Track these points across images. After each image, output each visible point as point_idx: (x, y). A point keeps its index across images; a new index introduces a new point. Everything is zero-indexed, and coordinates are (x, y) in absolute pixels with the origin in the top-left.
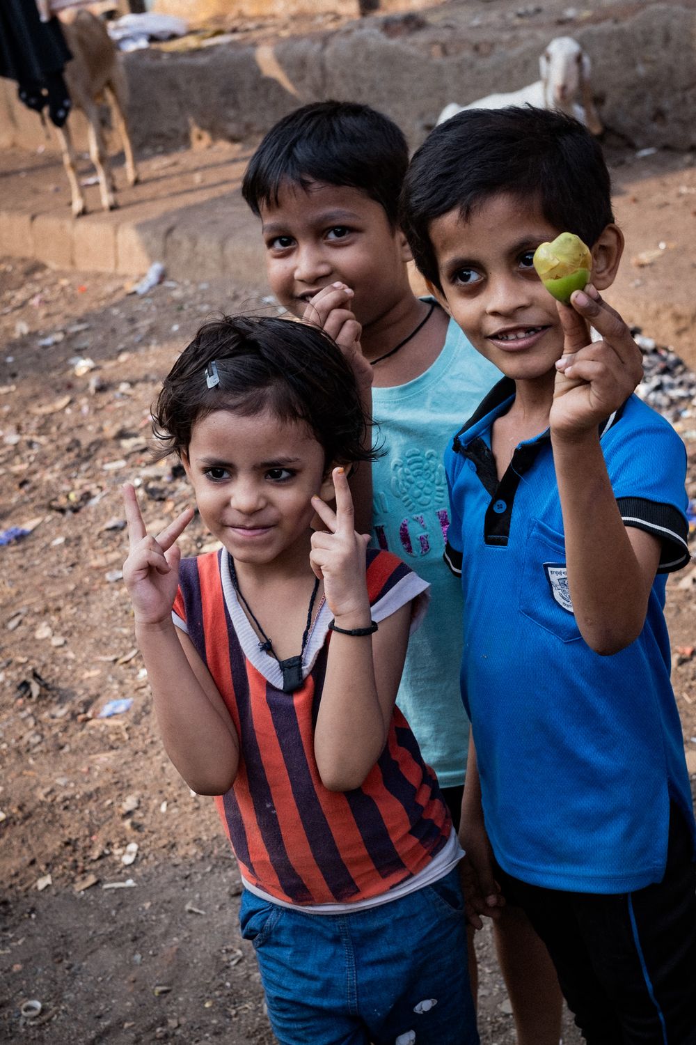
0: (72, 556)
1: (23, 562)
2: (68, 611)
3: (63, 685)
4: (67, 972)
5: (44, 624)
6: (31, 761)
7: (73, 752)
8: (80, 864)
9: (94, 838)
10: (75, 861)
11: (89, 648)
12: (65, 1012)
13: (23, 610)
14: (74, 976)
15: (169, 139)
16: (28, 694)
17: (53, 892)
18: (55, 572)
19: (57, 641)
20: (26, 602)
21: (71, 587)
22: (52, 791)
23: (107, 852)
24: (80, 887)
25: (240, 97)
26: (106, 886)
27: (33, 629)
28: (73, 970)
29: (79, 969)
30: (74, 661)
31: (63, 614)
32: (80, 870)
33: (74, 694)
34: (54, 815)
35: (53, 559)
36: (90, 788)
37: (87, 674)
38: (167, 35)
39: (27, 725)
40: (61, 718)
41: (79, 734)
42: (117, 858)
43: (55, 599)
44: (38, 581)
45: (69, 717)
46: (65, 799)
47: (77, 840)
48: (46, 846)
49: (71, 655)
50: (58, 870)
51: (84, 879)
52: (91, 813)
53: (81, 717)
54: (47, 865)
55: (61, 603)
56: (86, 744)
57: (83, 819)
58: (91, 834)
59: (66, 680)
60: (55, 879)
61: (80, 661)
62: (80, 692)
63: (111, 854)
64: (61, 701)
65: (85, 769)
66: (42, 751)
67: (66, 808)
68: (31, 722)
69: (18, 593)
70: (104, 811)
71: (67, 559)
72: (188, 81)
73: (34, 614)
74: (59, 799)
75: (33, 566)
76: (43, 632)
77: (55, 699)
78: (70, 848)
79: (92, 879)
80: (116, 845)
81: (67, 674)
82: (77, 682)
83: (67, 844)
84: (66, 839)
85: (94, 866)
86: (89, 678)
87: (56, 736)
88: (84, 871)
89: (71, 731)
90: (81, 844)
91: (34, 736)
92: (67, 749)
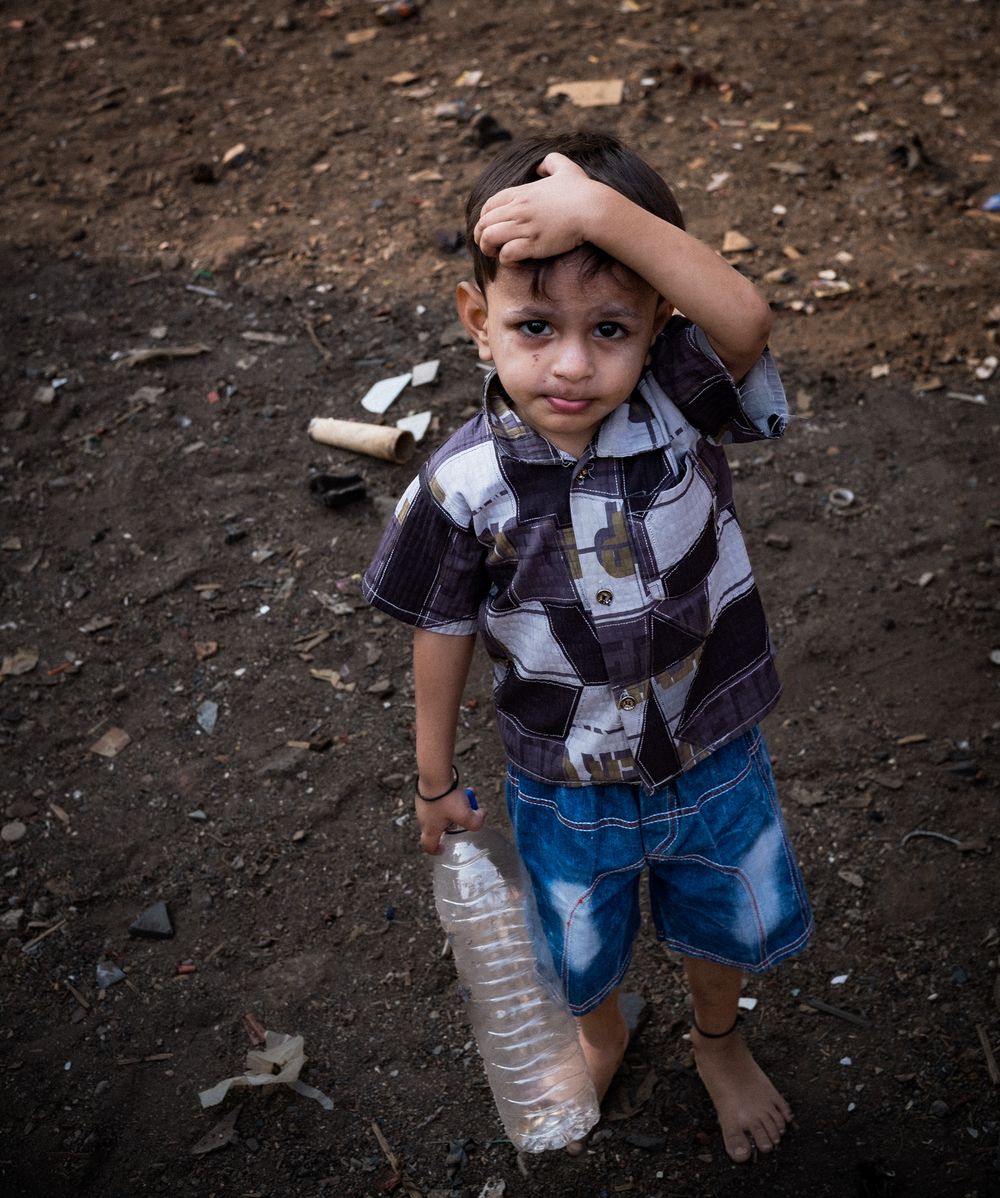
0: (986, 19)
1: (926, 12)
2: (969, 80)
3: (945, 162)
4: (888, 472)
5: (936, 89)
6: (891, 237)
7: (942, 240)
8: (926, 363)
9: (947, 340)
10: (920, 358)
11: (984, 128)
12: (878, 512)
13: (915, 68)
14: (895, 478)
16: (903, 161)
17: (888, 383)
18: (962, 32)
19: (948, 111)
20: (920, 59)
21: (978, 54)
22: (909, 276)
23: (959, 358)
24: (920, 387)
26: (952, 395)
27: (922, 91)
28: (895, 472)
29: (902, 473)
30: (963, 139)
31: (961, 83)
32: (924, 368)
33: (956, 176)
34: (905, 303)
35: (962, 16)
36: (955, 284)
37: (976, 157)
39: (893, 195)
40: (936, 197)
41: (953, 222)
42: (970, 369)
43: (955, 64)
44: (939, 37)
45: (945, 199)
46: (923, 288)
47: (927, 336)
48: (889, 334)
49: (961, 131)
50: (900, 362)
51: (927, 380)
52: (949, 311)
53: (958, 204)
54: (888, 353)
55: (961, 69)
56: (960, 234)
57: (938, 315)
58: (944, 334)
59: (950, 157)
60: (892, 370)
61: (970, 140)
62: (964, 175)
63: (964, 362)
64: (941, 178)
65: (952, 261)
66: (905, 230)
67: (922, 298)
68: (899, 194)
69: (913, 48)
70: (964, 313)
71: (980, 21)
73: (927, 75)
74: (915, 286)
75: (936, 20)
76: (933, 97)
77: (933, 176)
78: (916, 343)
79: (936, 383)
80: (972, 354)
81: (952, 151)
82: (962, 162)
83: (915, 336)
84: (914, 331)
85: (941, 369)
86: (977, 162)
87: (925, 217)
88: (928, 372)
89: (944, 215)
90: (931, 342)
91: (900, 210)
92: (935, 234)
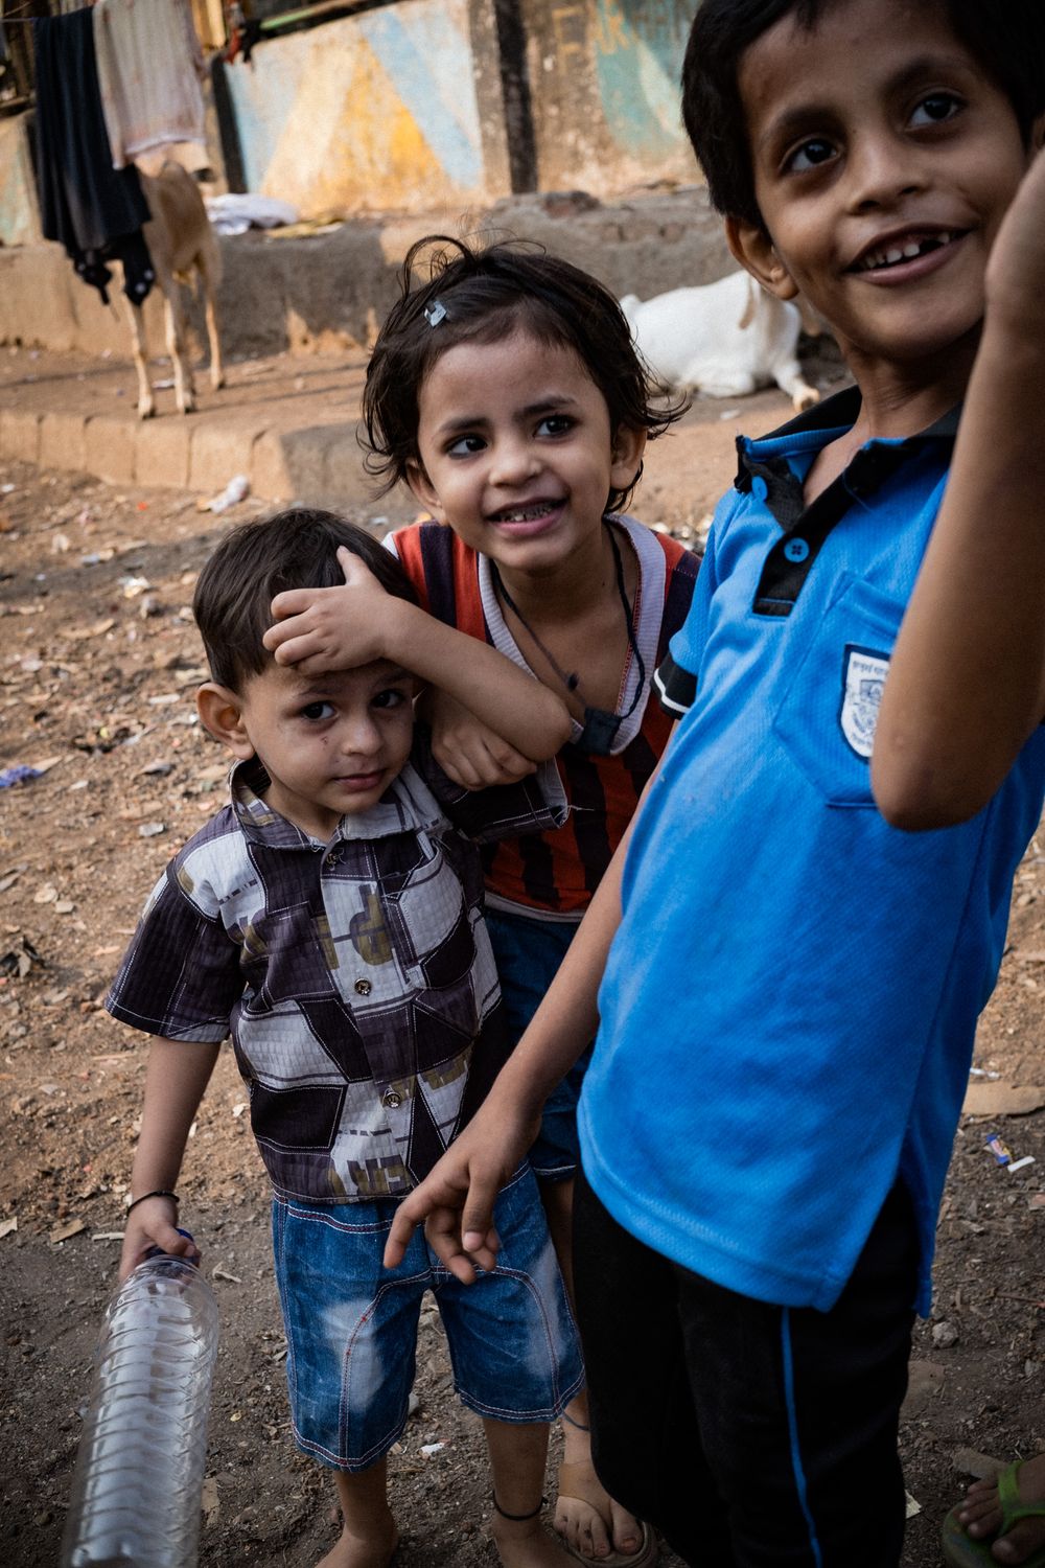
0: (97, 804)
1: (29, 808)
2: (82, 870)
3: (65, 963)
4: (25, 1359)
5: (48, 885)
6: (8, 1060)
7: (69, 1051)
8: (63, 1204)
9: (87, 1169)
10: (56, 1199)
11: (107, 917)
12: (14, 1418)
13: (22, 867)
14: (35, 1364)
15: (268, 342)
16: (14, 971)
17: (19, 1242)
18: (71, 821)
19: (65, 906)
20: (27, 857)
21: (91, 841)
22: (32, 1101)
23: (103, 1188)
24: (58, 1234)
25: (359, 292)
26: (96, 1237)
27: (32, 891)
28: (33, 1356)
29: (44, 1355)
30: (84, 933)
31: (75, 874)
32: (60, 1211)
33: (80, 975)
34: (33, 1135)
35: (70, 806)
36: (89, 1099)
37: (100, 951)
38: (273, 222)
39: (8, 1012)
40: (57, 1004)
41: (81, 1027)
42: (117, 1197)
43: (67, 855)
44: (47, 831)
45: (68, 1004)
46: (51, 1113)
47: (62, 1169)
48: (16, 1177)
49: (80, 925)
50: (30, 1211)
51: (65, 1224)
52: (85, 1133)
53: (85, 1005)
54: (14, 1203)
55: (74, 860)
56: (90, 1041)
57: (73, 1142)
58: (83, 1164)
59: (71, 956)
60: (22, 1223)
61: (92, 933)
62: (88, 972)
63: (110, 1191)
64: (61, 983)
65: (84, 1074)
66: (25, 1048)
67: (51, 1125)
68: (15, 1008)
69: (18, 846)
70: (106, 1131)
71: (89, 806)
72: (296, 271)
73: (36, 872)
74: (41, 1113)
75: (42, 813)
76: (45, 894)
77: (53, 981)
78: (50, 1181)
79: (77, 1225)
80: (117, 1180)
81: (73, 949)
82: (85, 960)
83: (47, 1174)
84: (46, 1168)
85: (82, 1207)
86: (103, 955)
87: (48, 1028)
88: (67, 1214)
89: (69, 1022)
90: (66, 1176)
91: (16, 1027)
92: (61, 1046)
